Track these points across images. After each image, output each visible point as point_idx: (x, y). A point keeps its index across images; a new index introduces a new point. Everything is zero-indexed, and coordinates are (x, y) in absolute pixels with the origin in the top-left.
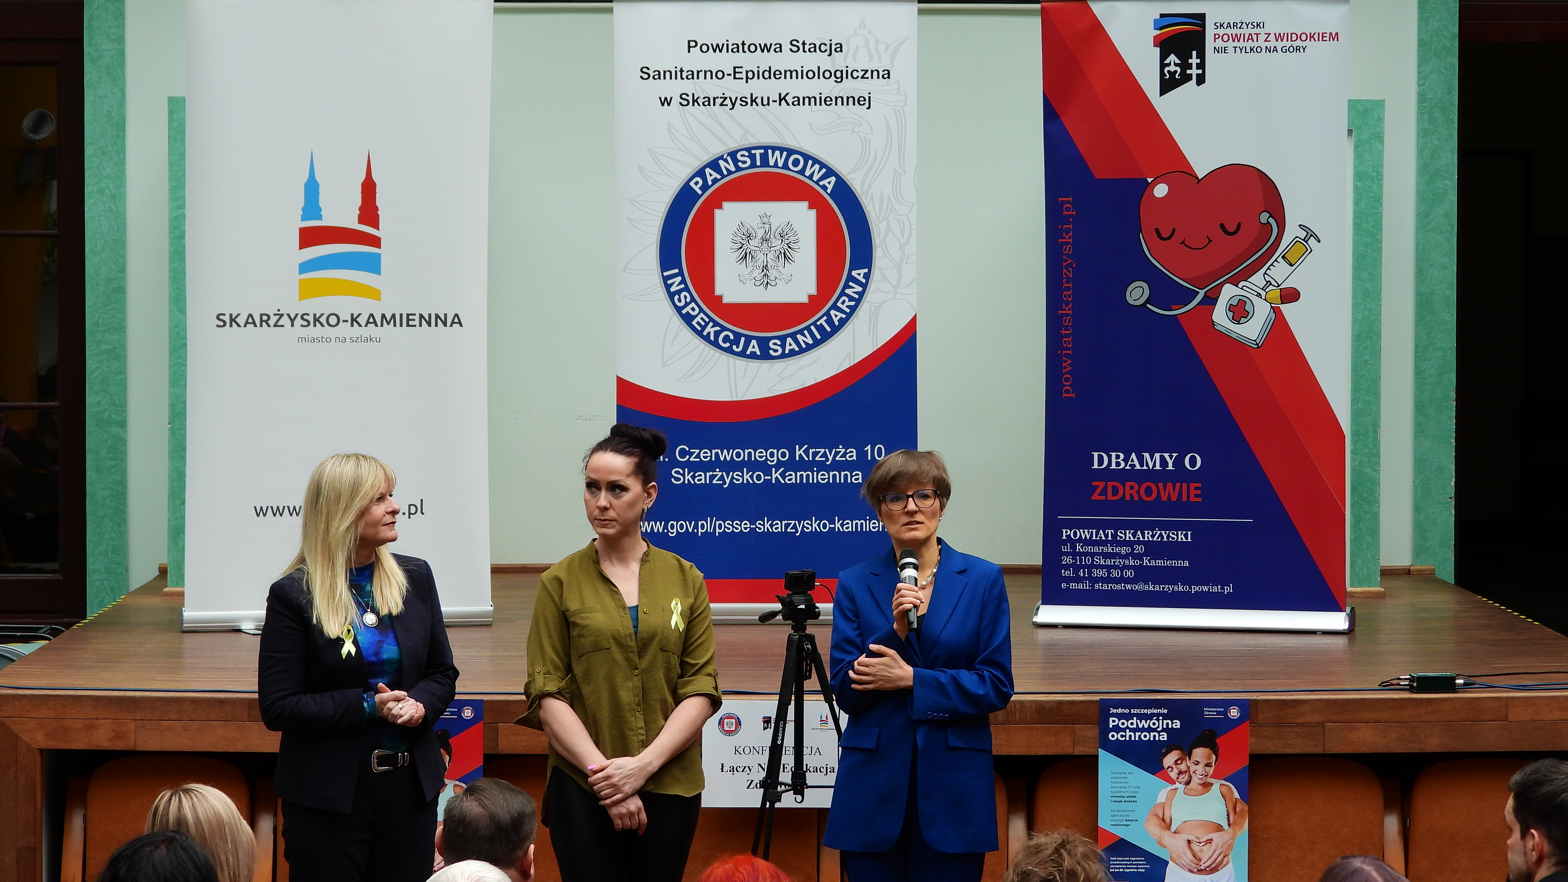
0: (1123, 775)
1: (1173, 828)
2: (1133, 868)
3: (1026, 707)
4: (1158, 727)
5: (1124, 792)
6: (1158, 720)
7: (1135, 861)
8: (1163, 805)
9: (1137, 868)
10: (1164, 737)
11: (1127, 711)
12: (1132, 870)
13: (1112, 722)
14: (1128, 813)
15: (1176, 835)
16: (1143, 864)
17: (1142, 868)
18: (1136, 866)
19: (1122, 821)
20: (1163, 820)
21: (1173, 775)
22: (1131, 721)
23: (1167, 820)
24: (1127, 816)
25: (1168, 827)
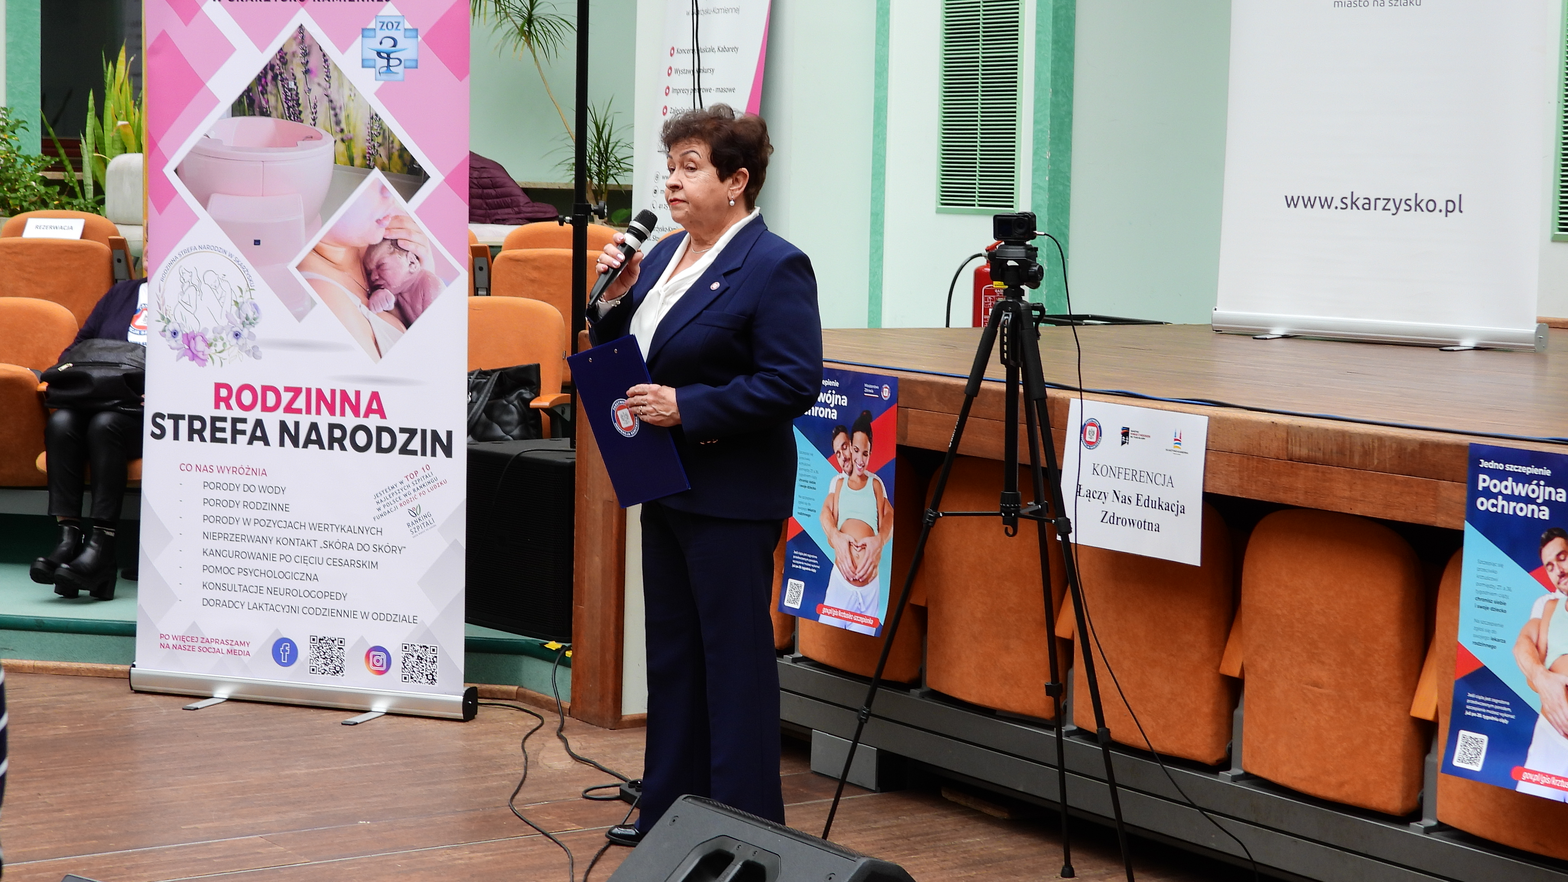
0: (1491, 568)
1: (1549, 662)
2: (1494, 716)
3: (1385, 447)
4: (1538, 498)
5: (1492, 594)
6: (1538, 485)
7: (1499, 705)
8: (1538, 623)
9: (1499, 717)
10: (1545, 514)
11: (1500, 466)
12: (1492, 718)
13: (1484, 481)
14: (1494, 628)
15: (1551, 674)
16: (1508, 712)
17: (1505, 718)
18: (1497, 713)
19: (1486, 638)
20: (1537, 647)
21: (1553, 576)
22: (1505, 483)
23: (1542, 647)
24: (1494, 632)
25: (1542, 660)
